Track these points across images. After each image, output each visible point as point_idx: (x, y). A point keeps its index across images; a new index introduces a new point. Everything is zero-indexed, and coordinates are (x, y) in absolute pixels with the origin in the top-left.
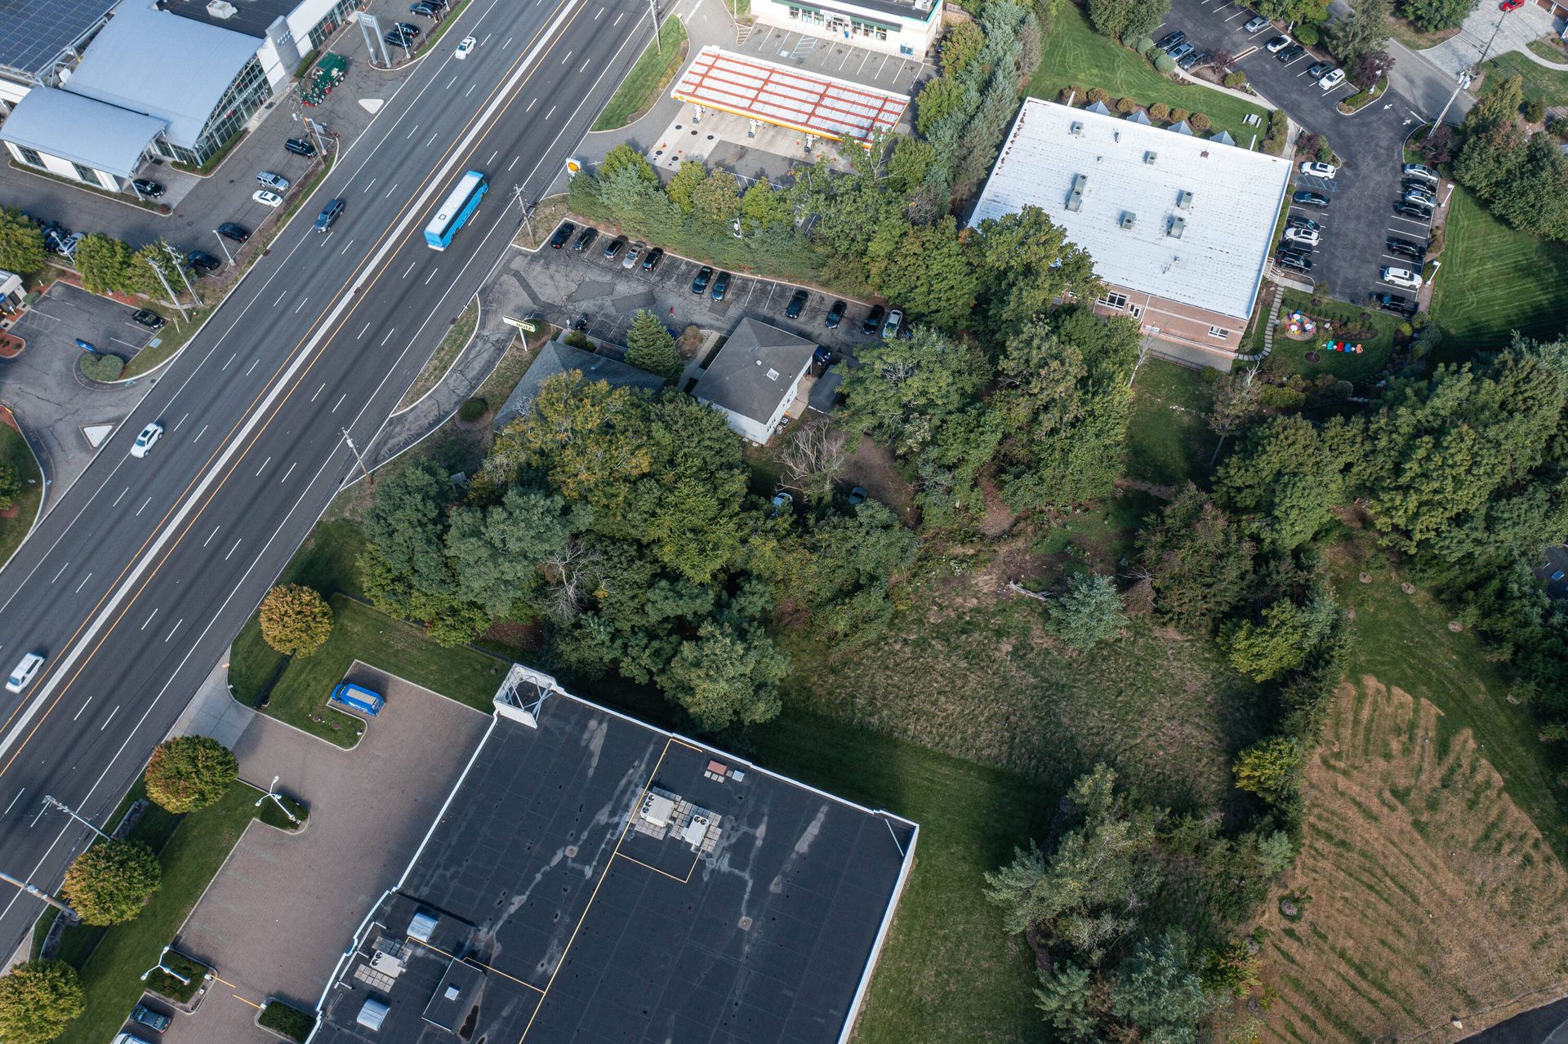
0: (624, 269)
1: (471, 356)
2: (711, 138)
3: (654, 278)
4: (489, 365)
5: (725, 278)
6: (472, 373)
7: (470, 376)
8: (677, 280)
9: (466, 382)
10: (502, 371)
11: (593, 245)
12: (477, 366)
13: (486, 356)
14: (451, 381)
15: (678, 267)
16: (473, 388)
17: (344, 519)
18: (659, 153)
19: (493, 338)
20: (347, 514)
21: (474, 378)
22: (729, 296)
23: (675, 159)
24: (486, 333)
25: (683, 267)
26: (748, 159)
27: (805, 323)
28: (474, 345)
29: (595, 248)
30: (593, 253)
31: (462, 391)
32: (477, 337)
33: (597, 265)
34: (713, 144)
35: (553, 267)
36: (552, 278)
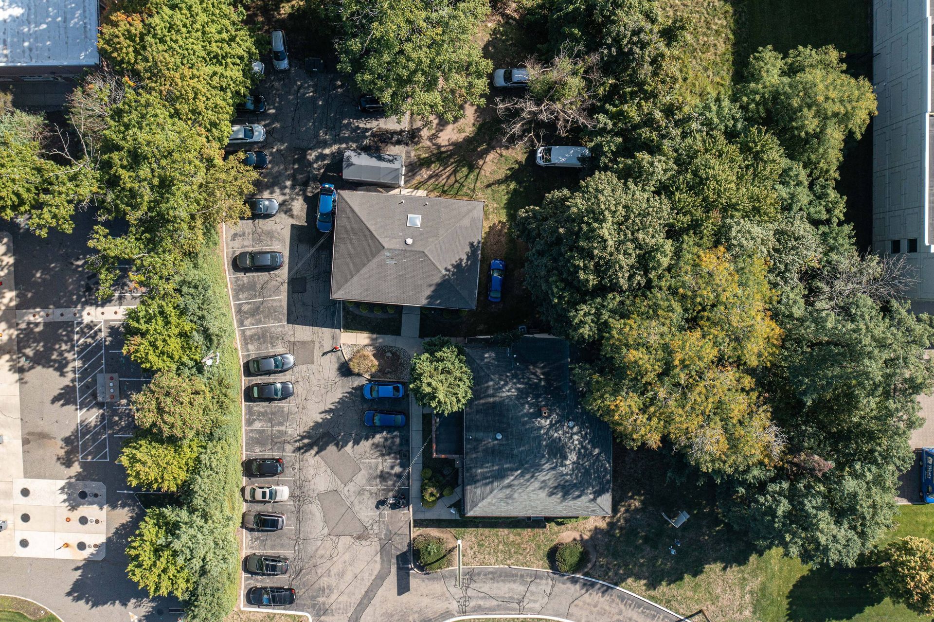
0: (292, 496)
1: (494, 603)
2: (25, 492)
3: (288, 453)
4: (496, 576)
5: (251, 368)
6: (518, 588)
7: (521, 589)
8: (280, 424)
9: (533, 588)
10: (501, 556)
11: (270, 552)
12: (504, 589)
13: (486, 587)
14: (537, 606)
15: (261, 432)
16: (536, 576)
17: (754, 613)
18: (82, 546)
19: (458, 592)
20: (747, 613)
21: (523, 583)
22: (279, 349)
23: (83, 520)
24: (454, 606)
25: (257, 425)
26: (44, 426)
27: (283, 241)
28: (478, 609)
29: (273, 547)
30: (282, 546)
31: (545, 585)
32: (464, 613)
33: (298, 531)
34: (32, 484)
35: (324, 581)
36: (341, 575)
